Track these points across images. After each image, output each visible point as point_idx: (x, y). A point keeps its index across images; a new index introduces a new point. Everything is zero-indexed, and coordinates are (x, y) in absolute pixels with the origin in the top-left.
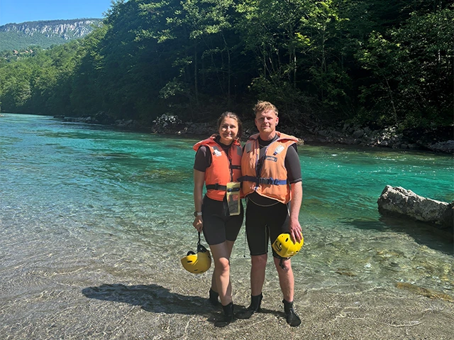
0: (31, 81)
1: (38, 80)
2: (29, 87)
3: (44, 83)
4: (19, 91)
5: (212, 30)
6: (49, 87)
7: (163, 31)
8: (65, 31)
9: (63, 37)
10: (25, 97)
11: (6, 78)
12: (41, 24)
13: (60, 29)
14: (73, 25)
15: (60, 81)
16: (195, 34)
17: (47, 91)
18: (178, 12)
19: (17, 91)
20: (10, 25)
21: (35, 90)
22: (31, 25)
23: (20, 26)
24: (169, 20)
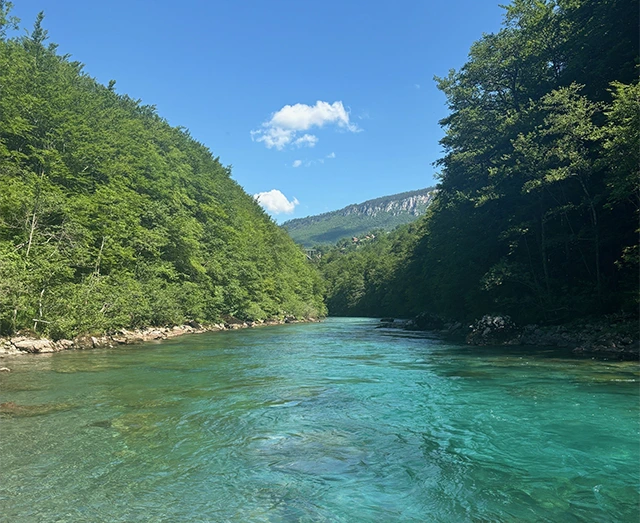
0: (365, 275)
1: (373, 272)
2: (362, 282)
3: (380, 276)
4: (351, 287)
5: (556, 175)
6: (385, 280)
7: (484, 188)
8: (415, 206)
9: (413, 213)
10: (358, 295)
11: (339, 273)
12: (386, 201)
13: (409, 203)
14: (426, 195)
15: (398, 272)
16: (529, 187)
17: (383, 286)
18: (506, 157)
19: (350, 288)
20: (350, 208)
21: (369, 285)
22: (373, 203)
23: (361, 207)
24: (492, 171)
